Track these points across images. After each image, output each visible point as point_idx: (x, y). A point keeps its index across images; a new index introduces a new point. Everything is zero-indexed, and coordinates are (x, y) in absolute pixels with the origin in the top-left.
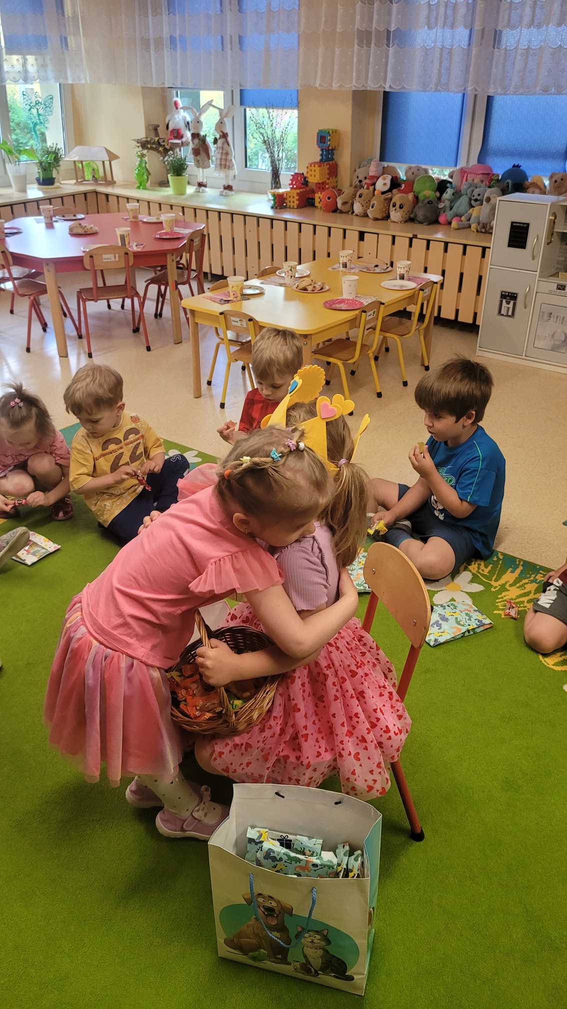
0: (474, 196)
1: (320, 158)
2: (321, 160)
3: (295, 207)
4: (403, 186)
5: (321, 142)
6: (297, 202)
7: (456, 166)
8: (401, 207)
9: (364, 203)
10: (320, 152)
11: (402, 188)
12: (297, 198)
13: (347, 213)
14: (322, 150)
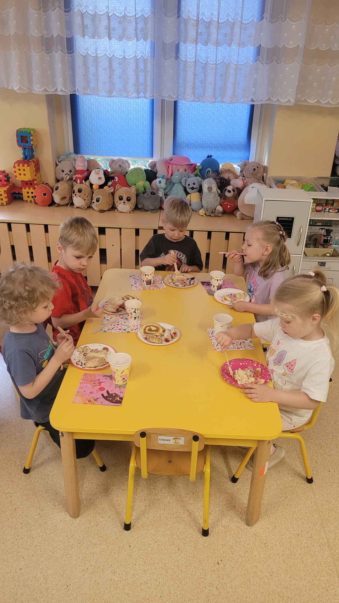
0: (189, 185)
1: (23, 156)
2: (26, 157)
3: (5, 204)
4: (116, 178)
5: (22, 142)
6: (7, 200)
7: (152, 156)
8: (129, 199)
9: (85, 197)
10: (22, 151)
11: (117, 180)
12: (6, 195)
13: (67, 205)
14: (25, 149)
